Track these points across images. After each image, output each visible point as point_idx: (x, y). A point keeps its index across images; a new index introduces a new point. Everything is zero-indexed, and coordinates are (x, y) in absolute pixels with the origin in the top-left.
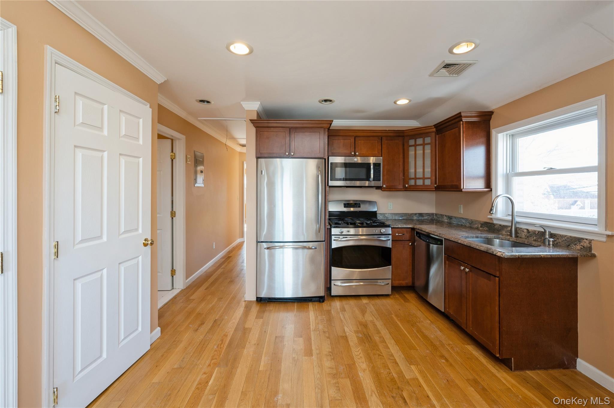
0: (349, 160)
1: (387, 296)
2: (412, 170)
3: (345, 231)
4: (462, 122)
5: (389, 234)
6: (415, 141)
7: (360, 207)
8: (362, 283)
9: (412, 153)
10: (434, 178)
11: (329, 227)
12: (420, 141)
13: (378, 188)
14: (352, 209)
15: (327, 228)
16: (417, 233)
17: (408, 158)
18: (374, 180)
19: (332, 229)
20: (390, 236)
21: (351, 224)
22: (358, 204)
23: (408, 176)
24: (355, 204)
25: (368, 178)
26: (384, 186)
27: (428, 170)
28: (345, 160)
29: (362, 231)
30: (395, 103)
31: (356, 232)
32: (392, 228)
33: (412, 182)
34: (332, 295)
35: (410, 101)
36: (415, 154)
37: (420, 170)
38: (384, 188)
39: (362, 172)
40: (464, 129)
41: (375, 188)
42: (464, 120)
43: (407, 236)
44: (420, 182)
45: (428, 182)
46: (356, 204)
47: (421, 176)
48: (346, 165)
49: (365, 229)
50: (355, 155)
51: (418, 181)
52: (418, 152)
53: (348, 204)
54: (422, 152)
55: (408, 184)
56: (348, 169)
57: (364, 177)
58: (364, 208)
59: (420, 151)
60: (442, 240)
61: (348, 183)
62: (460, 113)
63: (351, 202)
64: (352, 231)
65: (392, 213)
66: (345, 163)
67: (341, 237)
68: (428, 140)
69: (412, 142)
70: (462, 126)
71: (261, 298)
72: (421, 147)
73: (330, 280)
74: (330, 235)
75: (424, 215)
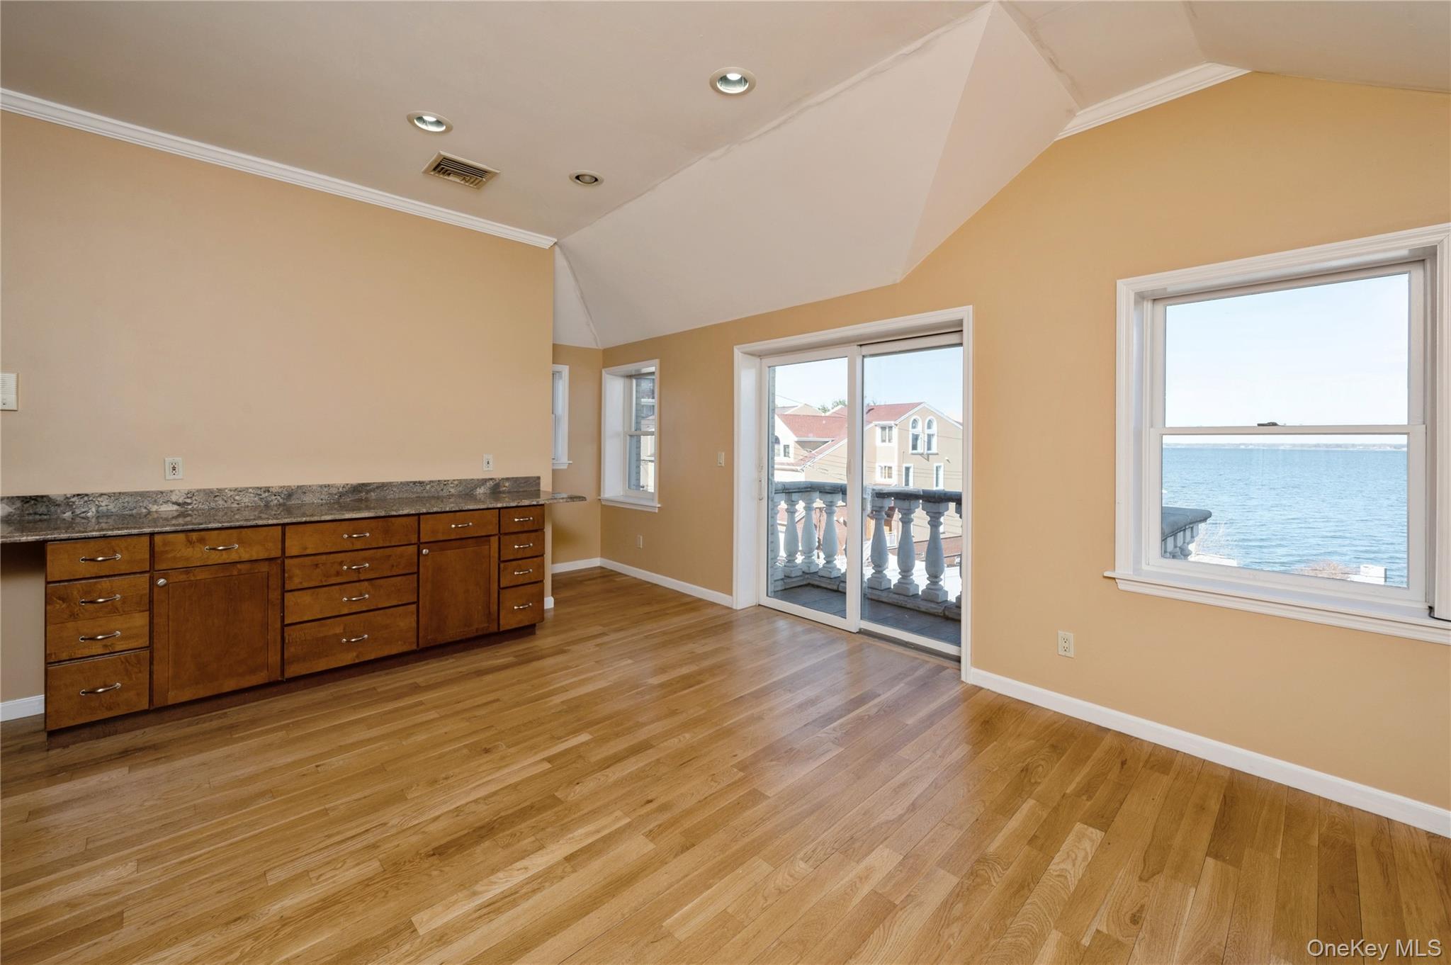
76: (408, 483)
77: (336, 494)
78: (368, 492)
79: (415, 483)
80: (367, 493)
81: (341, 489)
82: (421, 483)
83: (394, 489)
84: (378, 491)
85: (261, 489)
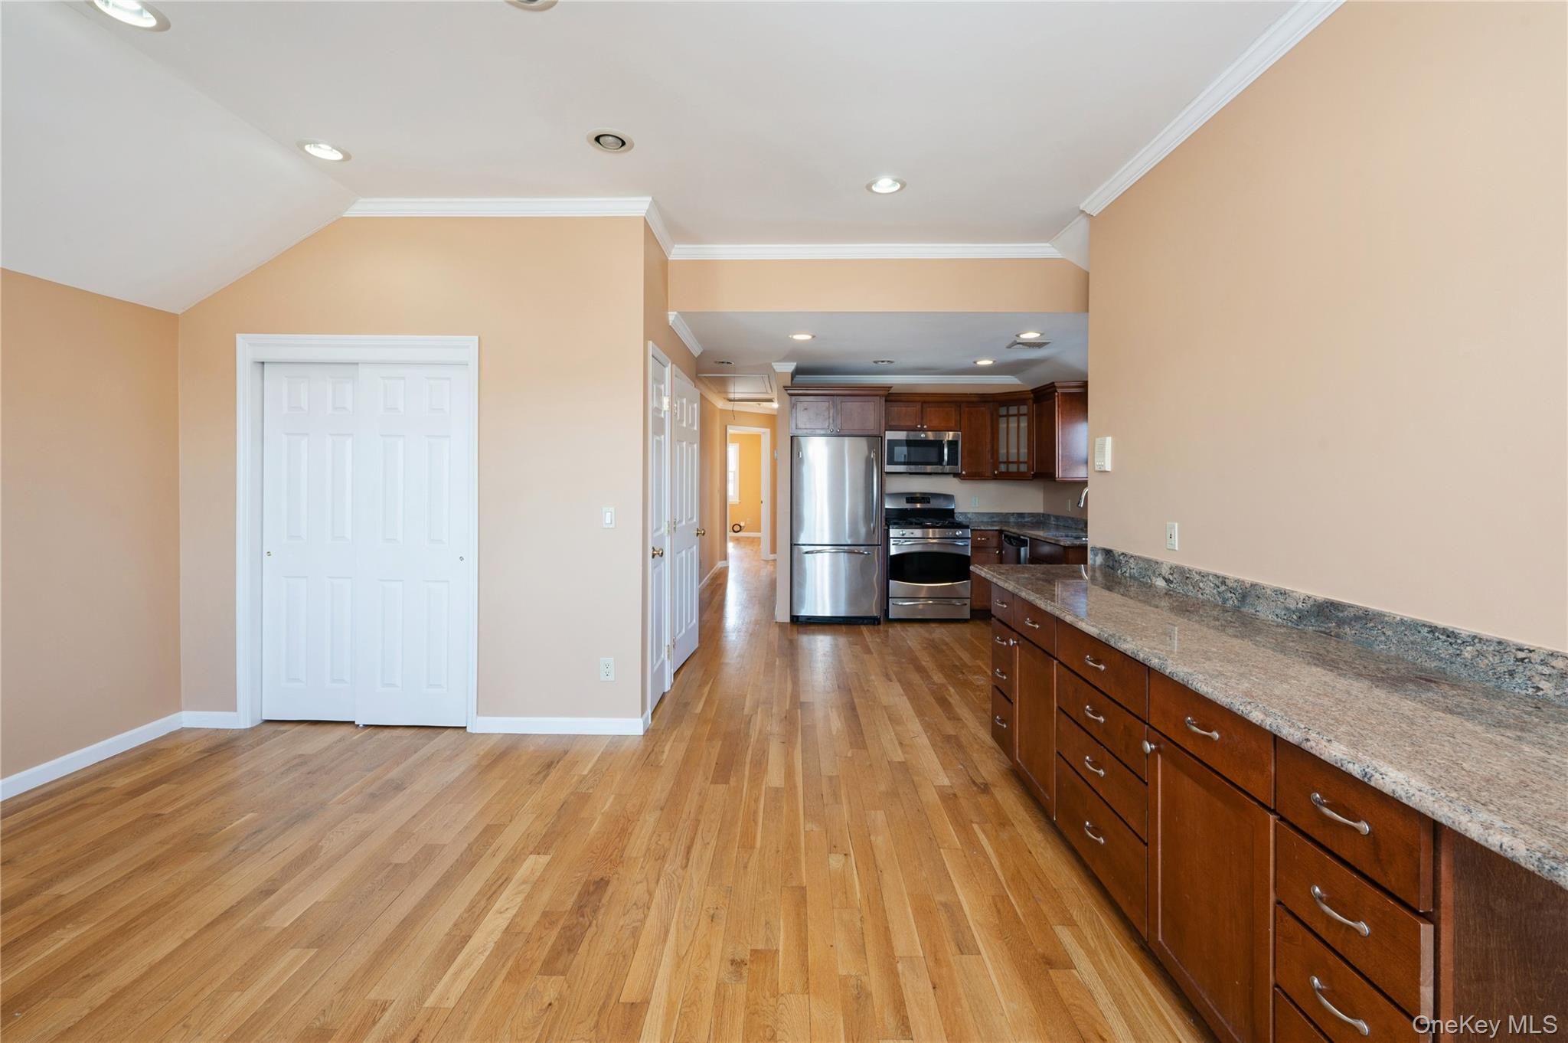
0: (913, 436)
1: (965, 621)
2: (1003, 451)
3: (907, 532)
4: (1056, 394)
5: (968, 538)
6: (1008, 410)
7: (929, 502)
8: (931, 602)
9: (1003, 425)
10: (1031, 463)
11: (886, 528)
12: (1013, 410)
13: (956, 475)
14: (918, 506)
15: (884, 530)
16: (1006, 536)
17: (998, 433)
18: (948, 464)
19: (891, 530)
20: (970, 541)
21: (916, 524)
22: (926, 498)
23: (998, 458)
24: (923, 498)
25: (940, 461)
26: (964, 473)
27: (1024, 450)
28: (908, 436)
29: (934, 533)
30: (975, 362)
31: (923, 534)
32: (971, 530)
33: (1003, 468)
34: (890, 617)
35: (994, 362)
36: (1008, 427)
37: (1013, 451)
38: (964, 476)
39: (932, 453)
40: (1060, 403)
41: (952, 475)
42: (1060, 391)
43: (994, 542)
44: (1013, 468)
45: (1023, 468)
46: (925, 498)
47: (1015, 460)
48: (909, 443)
49: (937, 530)
50: (922, 430)
51: (1010, 465)
52: (1011, 425)
53: (912, 498)
54: (1016, 425)
55: (997, 470)
56: (912, 449)
57: (935, 460)
58: (935, 504)
59: (1013, 425)
60: (1027, 541)
61: (913, 468)
62: (1053, 383)
63: (918, 495)
64: (918, 533)
65: (978, 513)
66: (906, 440)
67: (902, 540)
68: (1024, 409)
69: (1003, 411)
70: (1056, 398)
71: (798, 617)
72: (1015, 418)
73: (888, 598)
74: (888, 538)
75: (1026, 515)
76: (1415, 626)
77: (1294, 612)
78: (1341, 623)
79: (1433, 629)
80: (1338, 626)
81: (1300, 605)
82: (1450, 635)
83: (1389, 633)
84: (1358, 626)
85: (1218, 577)
